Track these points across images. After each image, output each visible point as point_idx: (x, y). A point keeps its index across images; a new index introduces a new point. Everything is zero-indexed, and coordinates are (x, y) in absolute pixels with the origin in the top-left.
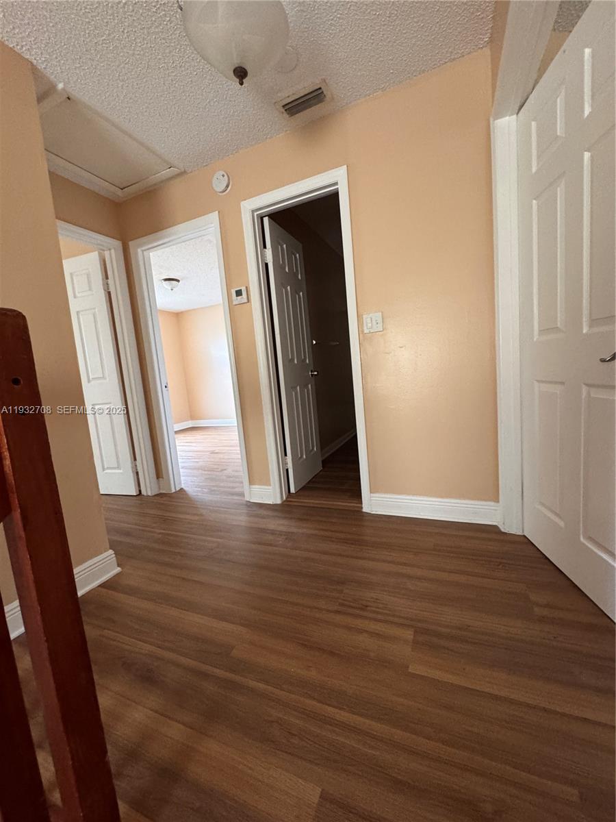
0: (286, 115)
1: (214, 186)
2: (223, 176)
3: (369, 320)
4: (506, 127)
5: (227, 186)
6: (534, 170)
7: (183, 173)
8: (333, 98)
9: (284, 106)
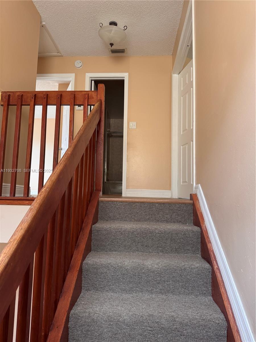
0: (111, 53)
1: (75, 64)
2: (80, 62)
3: (131, 125)
4: (176, 77)
5: (81, 66)
6: (182, 89)
7: (62, 56)
8: (127, 53)
9: (111, 50)
